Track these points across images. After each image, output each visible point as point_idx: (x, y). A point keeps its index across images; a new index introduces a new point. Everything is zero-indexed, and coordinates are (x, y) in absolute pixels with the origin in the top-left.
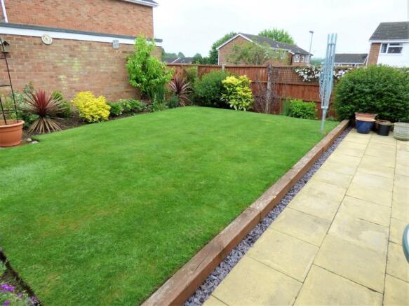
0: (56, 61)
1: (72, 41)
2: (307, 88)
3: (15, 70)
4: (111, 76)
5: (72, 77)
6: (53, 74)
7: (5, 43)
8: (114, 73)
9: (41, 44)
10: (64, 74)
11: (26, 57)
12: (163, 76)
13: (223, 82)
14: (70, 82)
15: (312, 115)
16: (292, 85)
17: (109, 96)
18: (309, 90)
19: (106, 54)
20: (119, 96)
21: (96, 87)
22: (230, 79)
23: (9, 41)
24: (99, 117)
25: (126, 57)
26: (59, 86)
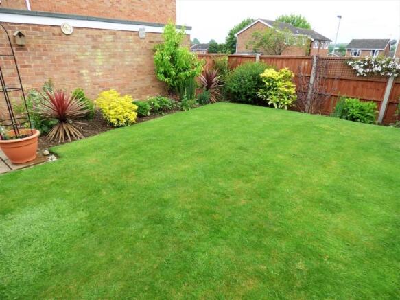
0: (77, 53)
1: (94, 31)
2: (360, 84)
3: (32, 65)
4: (137, 69)
5: (95, 71)
6: (75, 68)
7: (20, 35)
8: (141, 65)
9: (60, 35)
10: (87, 68)
11: (44, 50)
12: (193, 68)
13: (262, 75)
14: (93, 77)
15: (372, 117)
16: (341, 79)
17: (135, 91)
18: (362, 86)
19: (131, 44)
20: (145, 91)
21: (121, 82)
22: (269, 73)
23: (24, 32)
24: (125, 121)
25: (152, 48)
26: (81, 82)
